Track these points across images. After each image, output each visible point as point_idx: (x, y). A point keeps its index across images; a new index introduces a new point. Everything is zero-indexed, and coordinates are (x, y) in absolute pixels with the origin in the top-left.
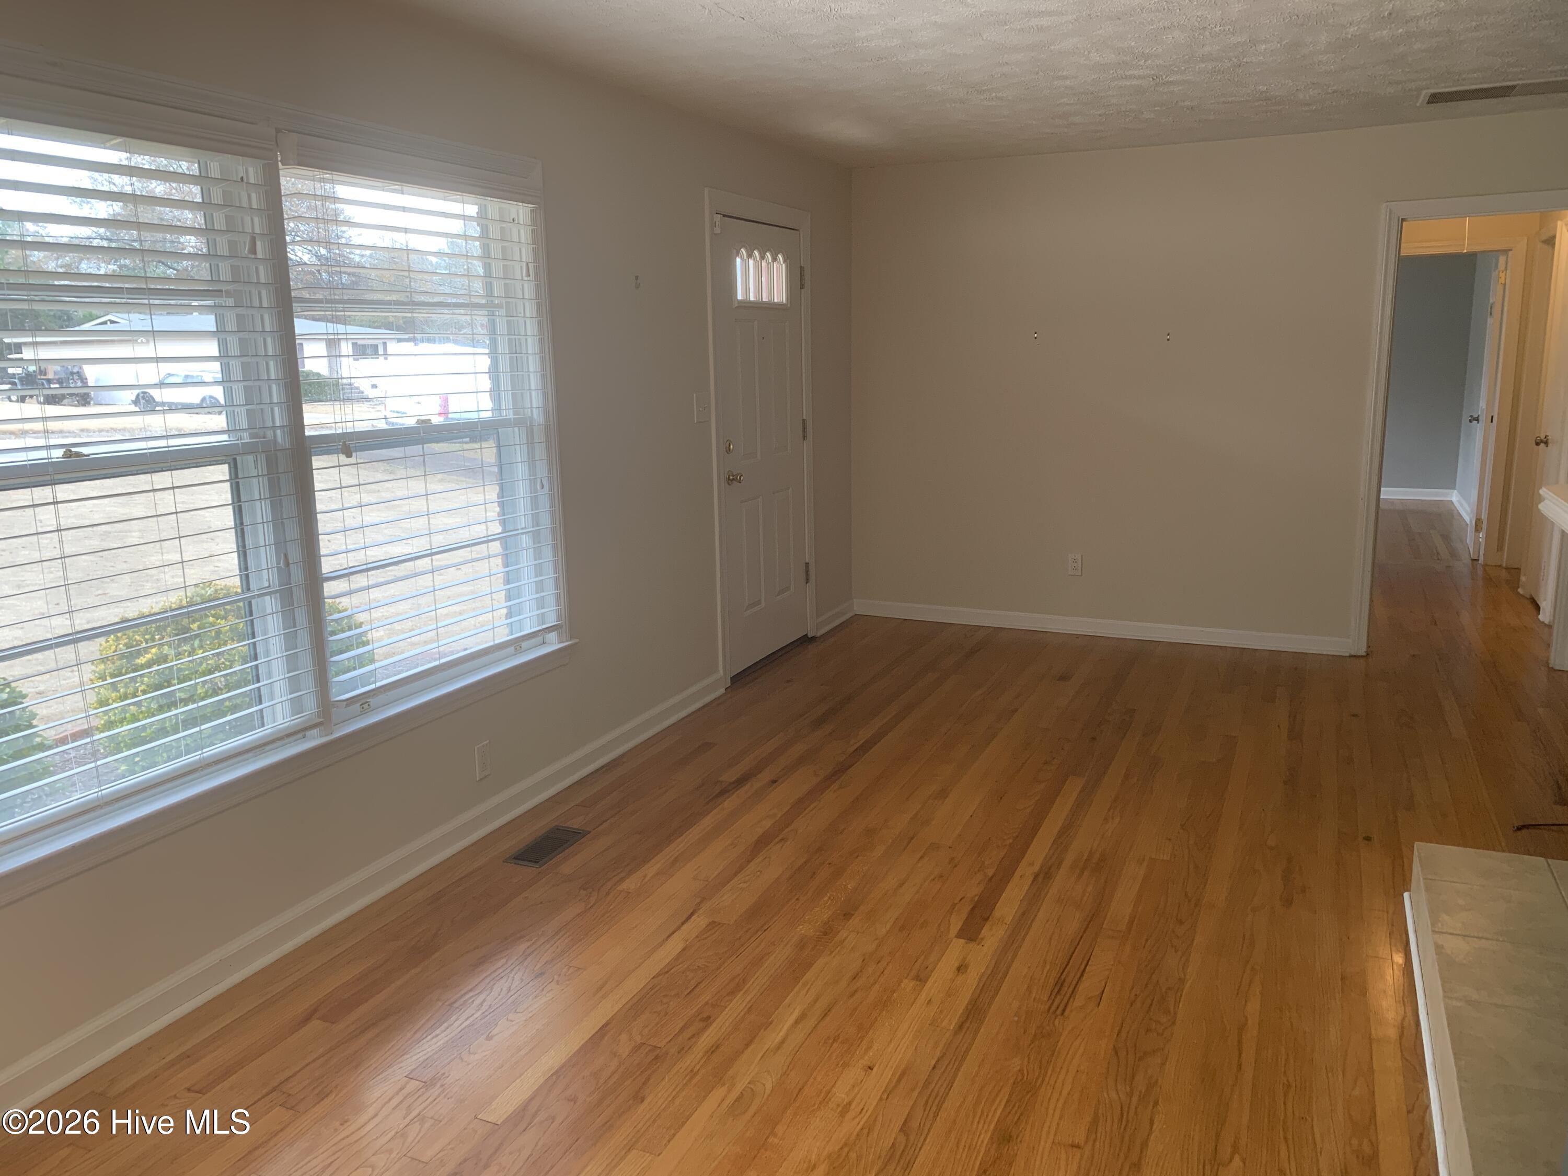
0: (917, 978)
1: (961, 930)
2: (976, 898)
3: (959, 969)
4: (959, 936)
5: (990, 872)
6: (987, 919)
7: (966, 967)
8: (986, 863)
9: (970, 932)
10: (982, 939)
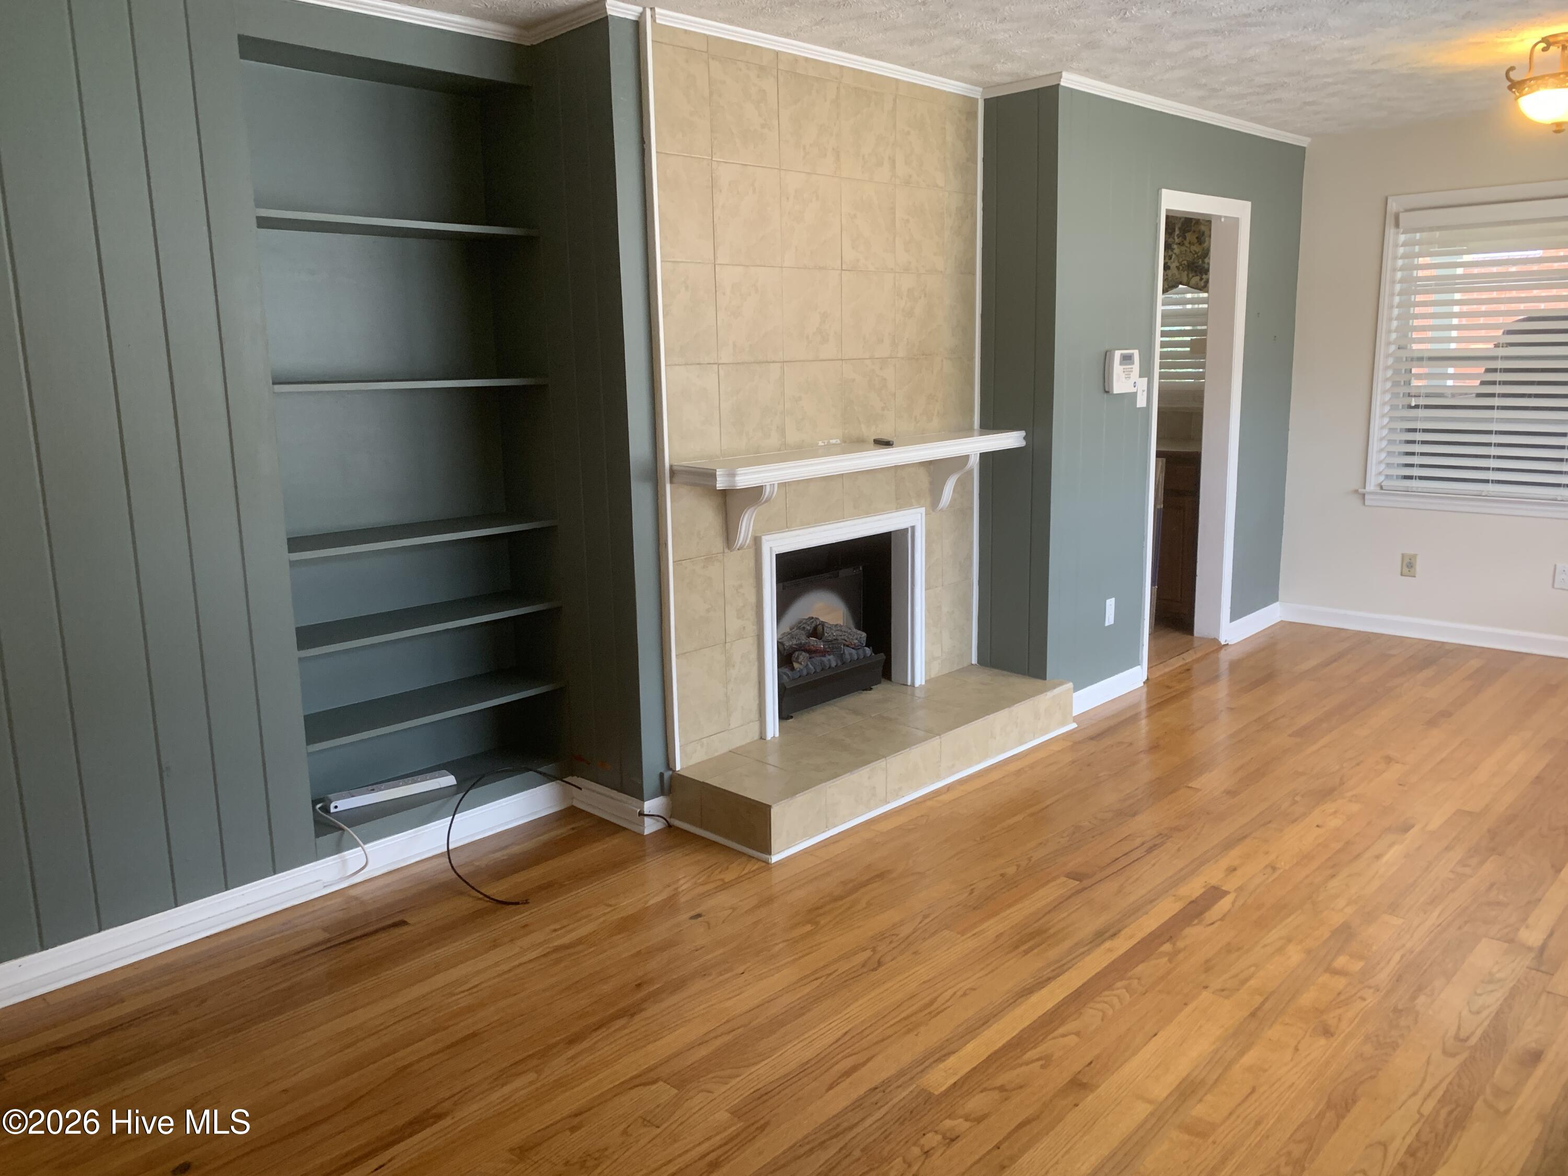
0: (1274, 869)
1: (1221, 898)
2: (1196, 921)
3: (1235, 869)
4: (1226, 893)
5: (1167, 947)
6: (1192, 902)
7: (1227, 869)
8: (1166, 959)
9: (1214, 894)
10: (1204, 887)
